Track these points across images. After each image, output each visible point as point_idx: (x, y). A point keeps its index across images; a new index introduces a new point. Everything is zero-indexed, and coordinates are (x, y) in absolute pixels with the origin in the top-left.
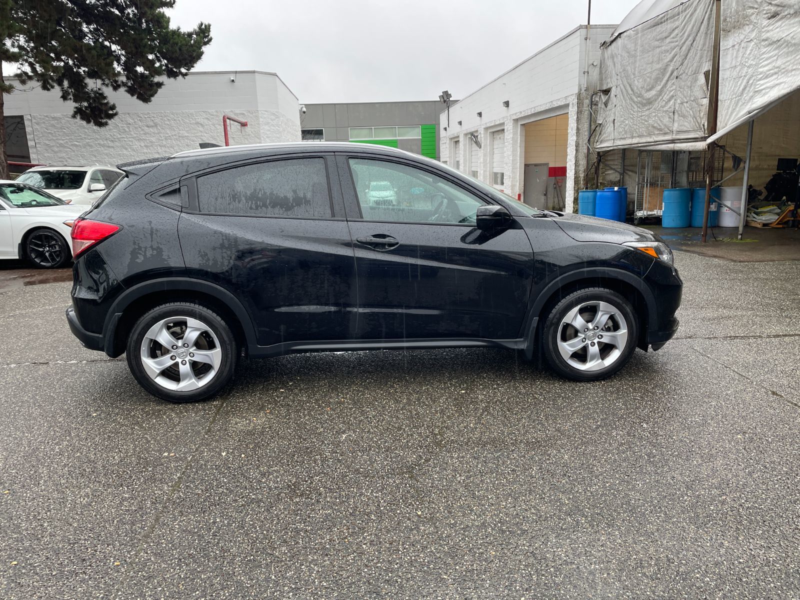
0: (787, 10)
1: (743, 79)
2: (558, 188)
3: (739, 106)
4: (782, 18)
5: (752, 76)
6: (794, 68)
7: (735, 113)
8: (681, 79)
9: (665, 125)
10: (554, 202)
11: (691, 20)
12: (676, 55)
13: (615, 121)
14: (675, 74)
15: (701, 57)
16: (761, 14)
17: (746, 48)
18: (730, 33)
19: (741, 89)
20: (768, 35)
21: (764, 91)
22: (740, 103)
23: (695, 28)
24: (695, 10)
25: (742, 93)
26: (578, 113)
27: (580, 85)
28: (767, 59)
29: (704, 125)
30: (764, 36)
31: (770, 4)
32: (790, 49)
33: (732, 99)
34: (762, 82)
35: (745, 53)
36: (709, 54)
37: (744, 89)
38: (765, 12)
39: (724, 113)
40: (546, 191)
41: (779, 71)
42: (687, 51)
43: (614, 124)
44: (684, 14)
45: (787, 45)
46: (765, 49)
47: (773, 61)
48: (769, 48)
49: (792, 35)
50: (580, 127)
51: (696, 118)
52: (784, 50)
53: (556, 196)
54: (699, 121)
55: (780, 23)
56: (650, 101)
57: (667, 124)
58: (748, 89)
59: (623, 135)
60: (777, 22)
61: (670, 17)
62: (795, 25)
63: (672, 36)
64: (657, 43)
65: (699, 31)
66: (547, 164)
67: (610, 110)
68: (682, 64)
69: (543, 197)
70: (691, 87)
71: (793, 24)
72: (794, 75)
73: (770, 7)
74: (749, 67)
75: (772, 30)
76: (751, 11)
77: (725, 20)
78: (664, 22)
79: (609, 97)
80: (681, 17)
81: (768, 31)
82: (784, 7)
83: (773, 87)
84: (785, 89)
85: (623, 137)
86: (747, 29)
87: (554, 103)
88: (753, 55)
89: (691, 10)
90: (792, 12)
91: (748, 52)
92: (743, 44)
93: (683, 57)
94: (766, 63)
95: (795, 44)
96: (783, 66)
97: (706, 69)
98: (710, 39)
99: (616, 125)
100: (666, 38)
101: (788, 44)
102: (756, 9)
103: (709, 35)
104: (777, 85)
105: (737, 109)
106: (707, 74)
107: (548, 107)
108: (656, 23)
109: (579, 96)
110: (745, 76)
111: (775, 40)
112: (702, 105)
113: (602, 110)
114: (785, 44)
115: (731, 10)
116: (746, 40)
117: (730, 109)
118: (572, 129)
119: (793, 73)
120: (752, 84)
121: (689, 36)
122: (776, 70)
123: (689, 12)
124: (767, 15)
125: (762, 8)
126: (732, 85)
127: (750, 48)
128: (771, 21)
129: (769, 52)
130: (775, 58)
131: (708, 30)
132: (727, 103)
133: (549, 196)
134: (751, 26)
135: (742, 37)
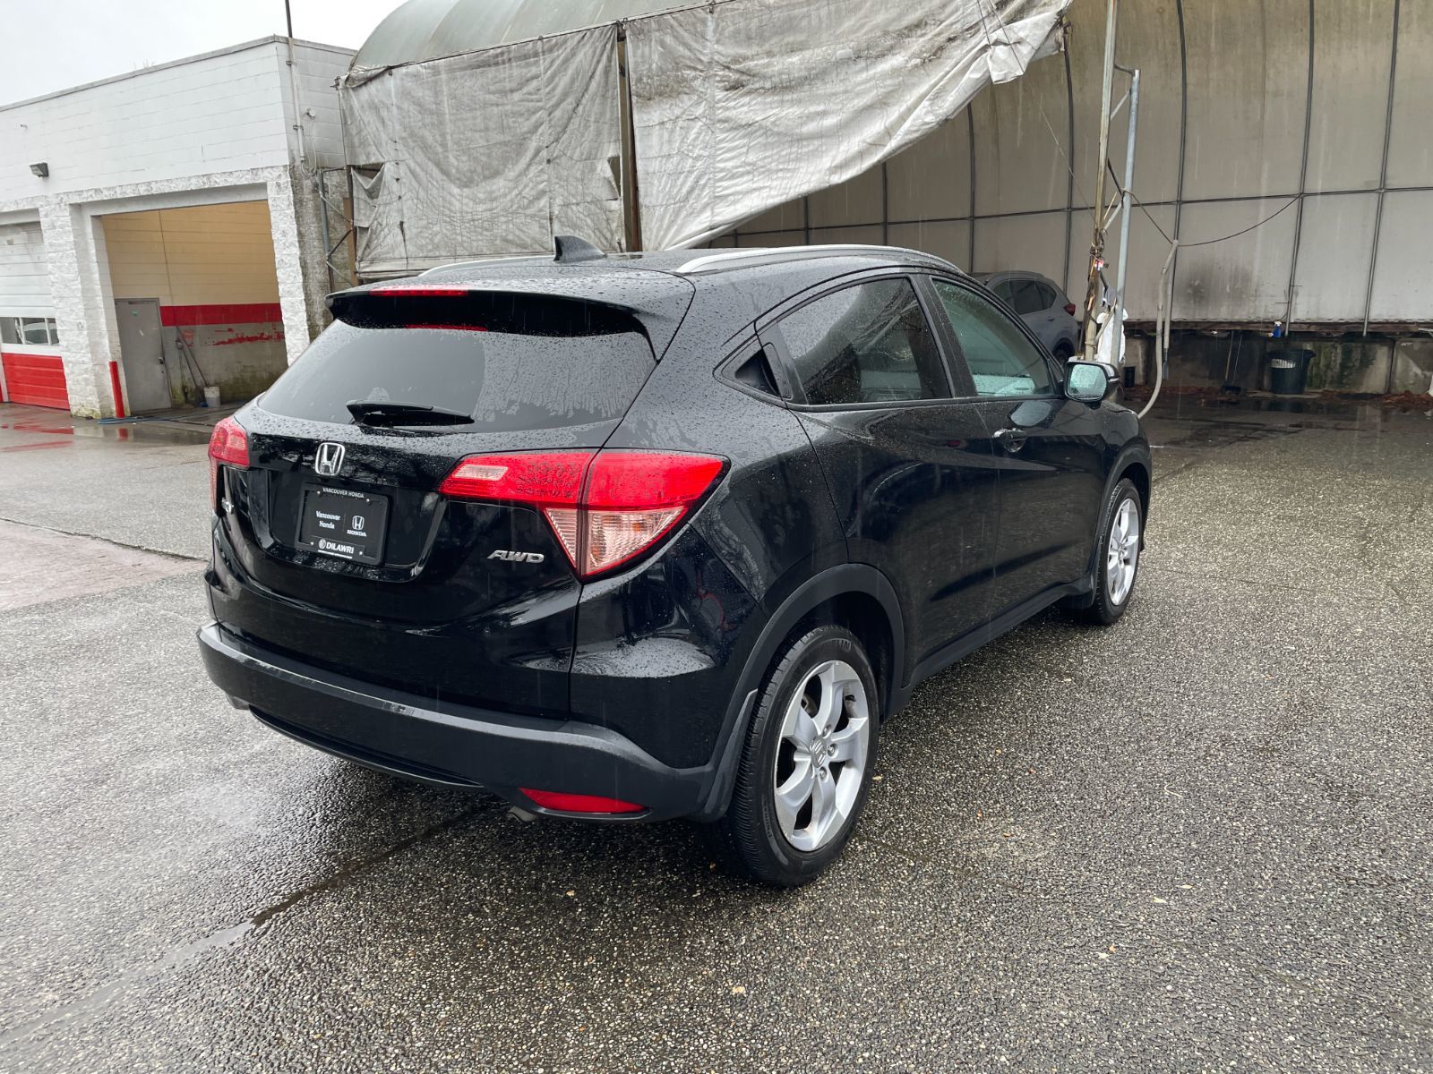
0: (758, 81)
1: (686, 177)
2: (186, 347)
3: (682, 216)
4: (749, 93)
5: (704, 173)
6: (781, 167)
7: (675, 227)
8: (558, 164)
9: (533, 239)
10: (183, 377)
11: (566, 70)
12: (542, 124)
13: (405, 226)
14: (544, 154)
15: (599, 133)
16: (711, 80)
17: (687, 130)
18: (652, 102)
19: (684, 191)
20: (728, 114)
21: (732, 198)
22: (684, 214)
23: (577, 84)
24: (573, 54)
25: (686, 199)
26: (295, 204)
27: (291, 151)
28: (730, 150)
29: (619, 244)
30: (721, 114)
31: (728, 68)
32: (769, 140)
33: (667, 206)
34: (725, 184)
35: (686, 137)
36: (614, 130)
37: (690, 192)
38: (718, 78)
39: (654, 225)
40: (163, 354)
41: (752, 170)
42: (565, 121)
43: (403, 231)
44: (549, 57)
45: (765, 133)
46: (725, 135)
47: (741, 154)
48: (732, 134)
49: (772, 119)
50: (303, 230)
51: (601, 232)
52: (760, 139)
53: (185, 364)
54: (608, 235)
55: (747, 99)
56: (494, 196)
57: (538, 236)
58: (696, 192)
59: (430, 251)
60: (742, 96)
61: (515, 57)
62: (773, 106)
63: (525, 90)
64: (493, 98)
65: (586, 90)
66: (156, 301)
67: (386, 204)
68: (557, 140)
69: (158, 368)
70: (582, 180)
71: (771, 103)
72: (783, 178)
73: (727, 72)
74: (697, 159)
75: (734, 108)
76: (692, 73)
77: (639, 80)
78: (504, 63)
79: (380, 179)
80: (543, 62)
81: (728, 109)
82: (754, 76)
83: (747, 193)
84: (773, 197)
85: (431, 254)
86: (687, 101)
87: (213, 178)
88: (703, 141)
89: (561, 54)
90: (768, 85)
91: (692, 136)
92: (680, 123)
93: (559, 129)
94: (728, 155)
95: (778, 134)
96: (760, 164)
97: (611, 154)
98: (612, 107)
99: (407, 232)
100: (512, 91)
101: (767, 132)
102: (701, 71)
103: (609, 100)
104: (755, 189)
105: (679, 222)
106: (614, 162)
107: (194, 185)
108: (483, 61)
109: (292, 170)
110: (690, 172)
111: (744, 123)
112: (610, 211)
113: (362, 203)
114: (761, 132)
115: (651, 65)
116: (685, 117)
117: (666, 221)
118: (284, 234)
119: (780, 174)
120: (705, 185)
121: (565, 95)
122: (748, 168)
123: (558, 56)
124: (722, 84)
125: (712, 72)
126: (667, 183)
127: (695, 130)
128: (730, 94)
129: (732, 140)
130: (744, 150)
131: (607, 91)
132: (659, 211)
133: (170, 365)
134: (696, 97)
135: (677, 111)
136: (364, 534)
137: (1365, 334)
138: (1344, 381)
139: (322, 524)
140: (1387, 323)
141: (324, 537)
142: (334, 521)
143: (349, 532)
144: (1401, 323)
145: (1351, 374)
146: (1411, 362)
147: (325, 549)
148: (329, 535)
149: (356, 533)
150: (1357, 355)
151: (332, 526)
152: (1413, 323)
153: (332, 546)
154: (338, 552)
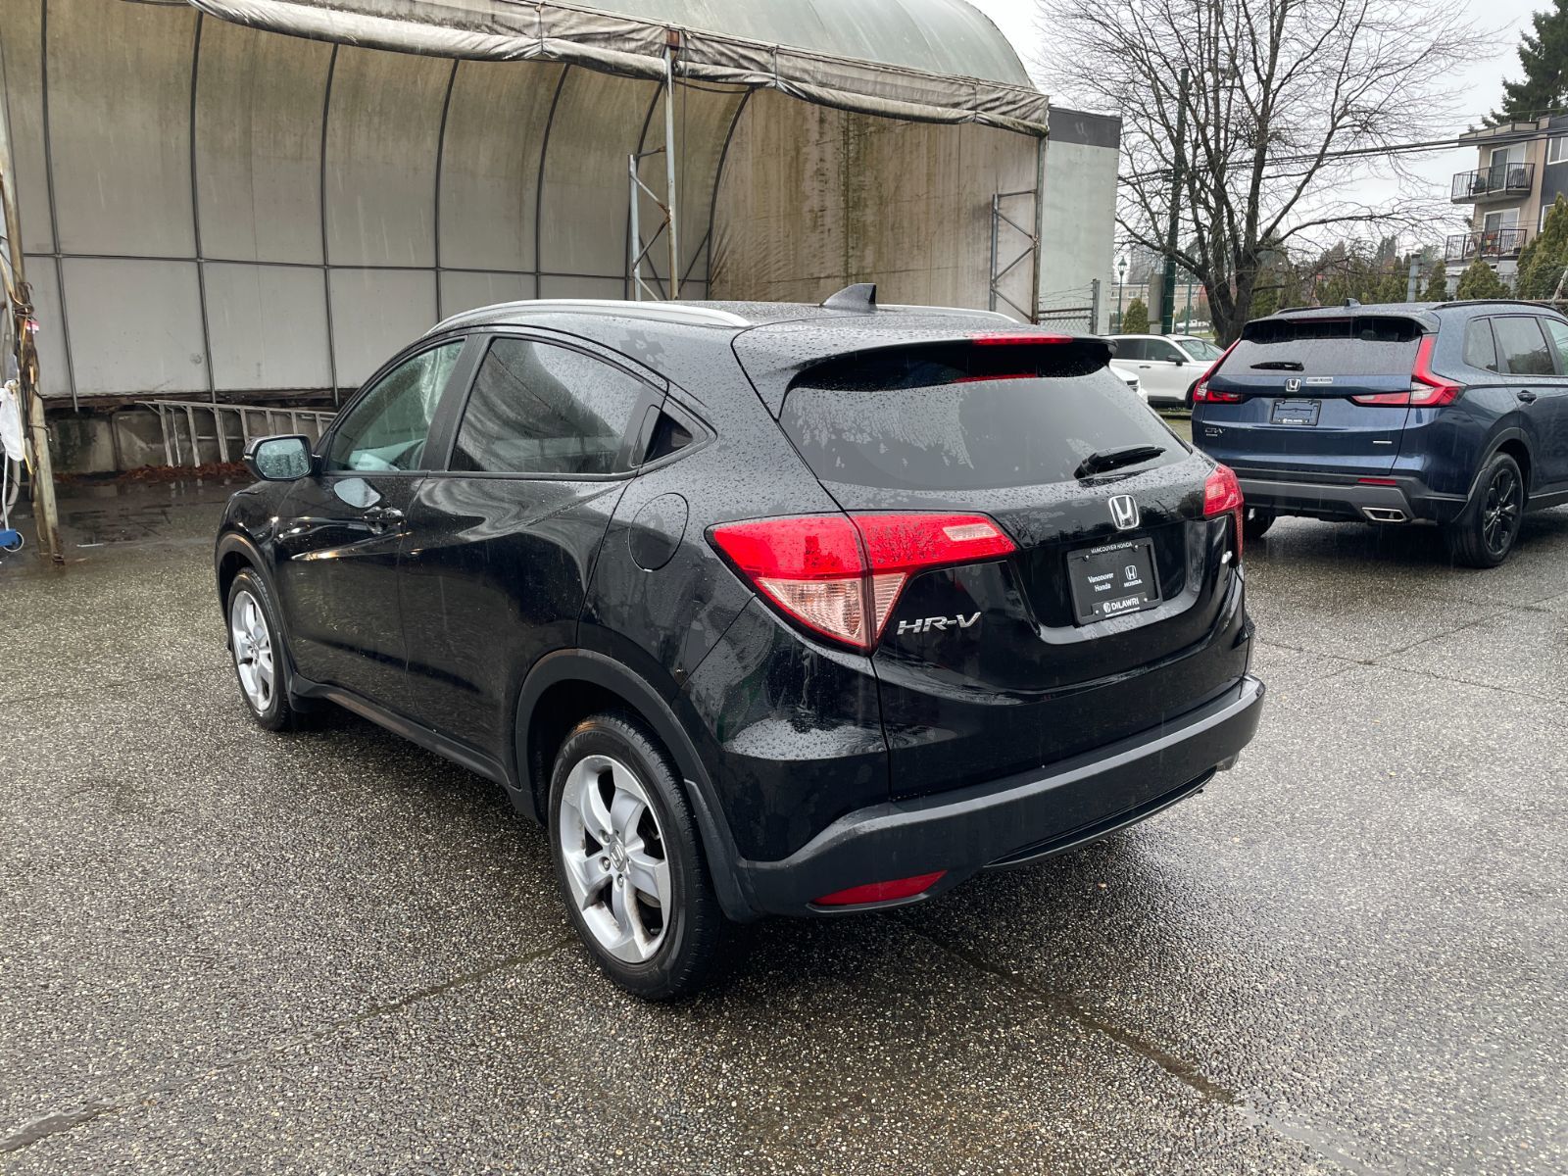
136: (1140, 581)
137: (77, 410)
138: (69, 462)
139: (1098, 588)
140: (96, 396)
141: (1106, 600)
142: (1108, 581)
143: (1126, 585)
144: (109, 396)
145: (74, 453)
146: (133, 436)
147: (1112, 611)
148: (1108, 596)
149: (1133, 583)
150: (75, 432)
151: (1108, 586)
152: (122, 396)
153: (1117, 605)
154: (1125, 608)
